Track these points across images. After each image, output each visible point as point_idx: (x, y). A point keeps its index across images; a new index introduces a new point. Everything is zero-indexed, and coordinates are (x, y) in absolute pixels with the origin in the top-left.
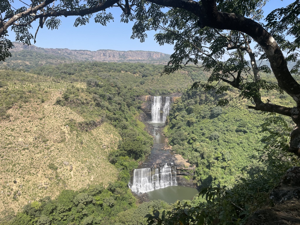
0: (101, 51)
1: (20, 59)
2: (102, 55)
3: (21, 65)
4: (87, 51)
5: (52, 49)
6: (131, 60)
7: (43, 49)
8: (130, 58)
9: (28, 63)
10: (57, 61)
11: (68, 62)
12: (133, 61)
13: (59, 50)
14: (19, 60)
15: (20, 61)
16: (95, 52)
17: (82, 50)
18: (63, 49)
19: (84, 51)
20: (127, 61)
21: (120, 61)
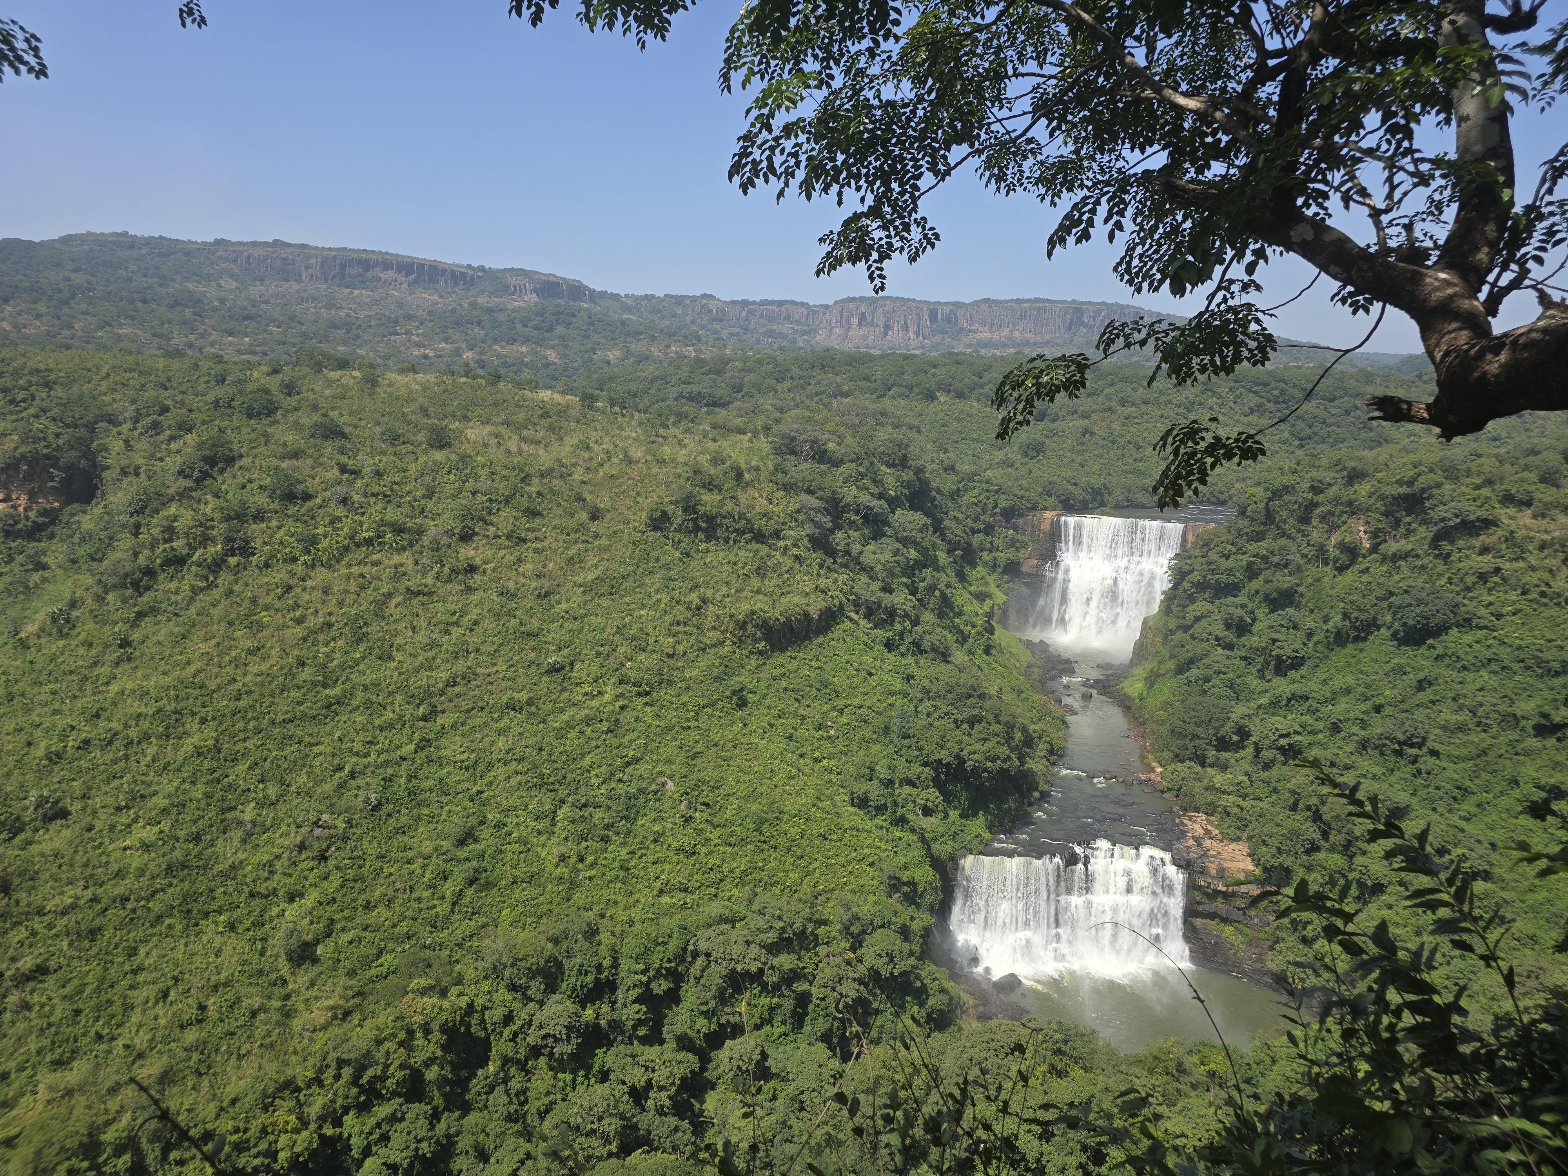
0: (851, 305)
1: (527, 340)
2: (855, 321)
3: (526, 365)
4: (794, 303)
5: (653, 296)
6: (988, 344)
7: (616, 297)
8: (985, 334)
9: (552, 356)
10: (668, 346)
11: (708, 353)
12: (996, 346)
13: (679, 300)
14: (523, 343)
15: (524, 349)
16: (826, 307)
17: (773, 302)
18: (694, 298)
19: (780, 303)
20: (970, 346)
21: (935, 347)
